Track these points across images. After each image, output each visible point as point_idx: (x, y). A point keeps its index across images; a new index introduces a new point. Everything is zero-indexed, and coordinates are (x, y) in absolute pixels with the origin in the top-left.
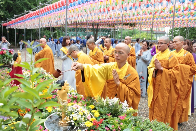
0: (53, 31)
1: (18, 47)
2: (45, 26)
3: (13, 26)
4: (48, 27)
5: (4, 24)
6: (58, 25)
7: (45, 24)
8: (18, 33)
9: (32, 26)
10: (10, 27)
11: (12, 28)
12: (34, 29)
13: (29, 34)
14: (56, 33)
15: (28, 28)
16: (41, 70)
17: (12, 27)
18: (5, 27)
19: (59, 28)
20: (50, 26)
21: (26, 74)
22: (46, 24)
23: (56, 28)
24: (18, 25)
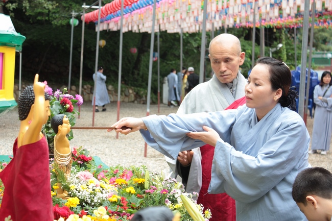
0: (269, 44)
1: (133, 102)
2: (235, 21)
3: (116, 22)
4: (244, 24)
5: (90, 14)
6: (285, 15)
7: (230, 11)
8: (135, 50)
9: (184, 20)
10: (108, 24)
11: (115, 29)
12: (193, 35)
13: (175, 56)
14: (277, 53)
15: (172, 29)
16: (161, 180)
17: (113, 27)
18: (91, 25)
19: (293, 28)
20: (251, 19)
21: (98, 189)
22: (236, 11)
23: (279, 29)
24: (135, 19)
